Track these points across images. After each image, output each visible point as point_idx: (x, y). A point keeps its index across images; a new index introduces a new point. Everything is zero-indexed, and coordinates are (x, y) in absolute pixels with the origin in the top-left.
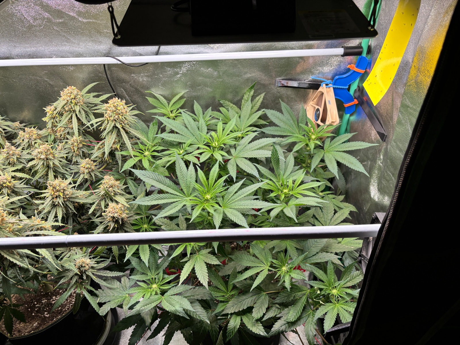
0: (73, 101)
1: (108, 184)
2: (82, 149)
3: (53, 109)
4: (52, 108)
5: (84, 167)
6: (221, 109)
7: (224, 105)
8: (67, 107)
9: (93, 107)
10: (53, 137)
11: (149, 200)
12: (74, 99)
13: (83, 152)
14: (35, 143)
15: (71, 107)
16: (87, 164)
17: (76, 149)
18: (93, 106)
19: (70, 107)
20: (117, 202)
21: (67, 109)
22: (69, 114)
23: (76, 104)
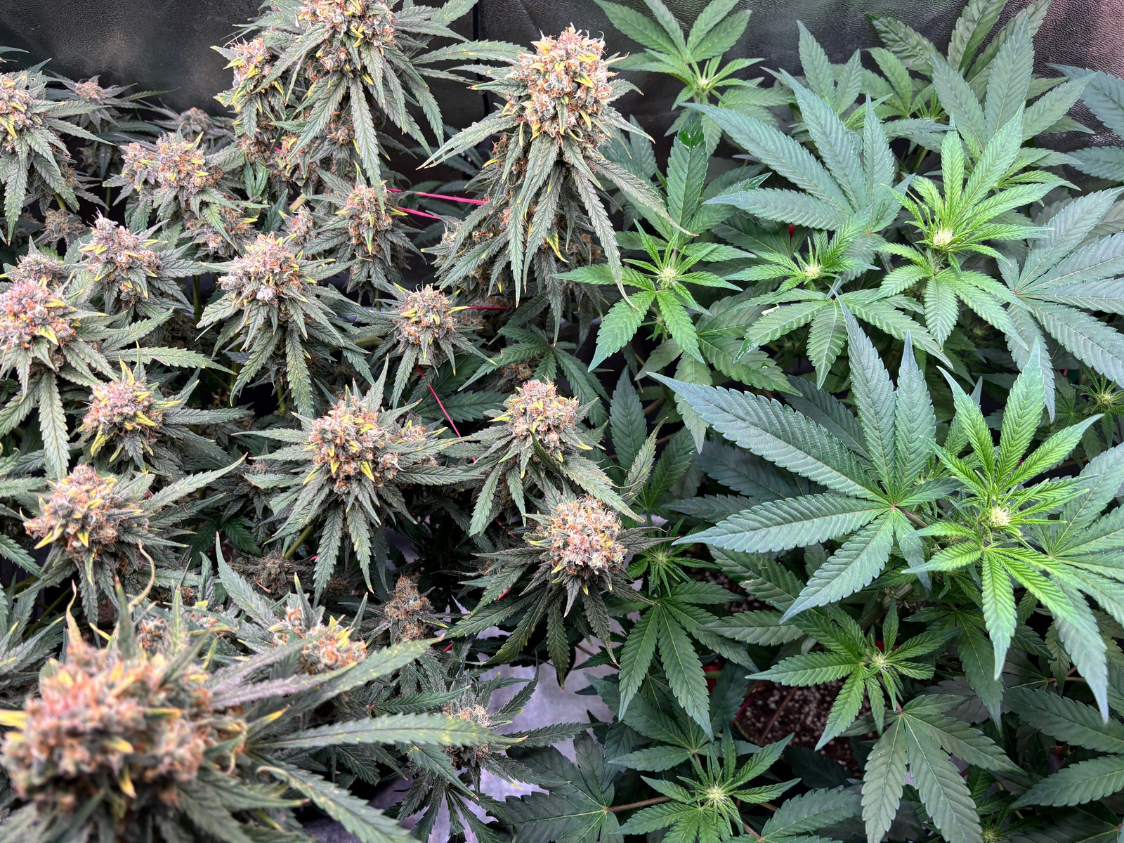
0: (359, 30)
1: (540, 418)
2: (389, 236)
3: (260, 58)
4: (257, 49)
5: (417, 323)
6: (876, 53)
7: (885, 38)
8: (327, 53)
9: (424, 51)
10: (262, 175)
11: (758, 525)
12: (362, 17)
13: (394, 247)
14: (204, 204)
15: (348, 54)
16: (428, 312)
17: (368, 236)
18: (424, 45)
19: (343, 56)
20: (578, 491)
21: (329, 63)
22: (337, 86)
23: (367, 43)
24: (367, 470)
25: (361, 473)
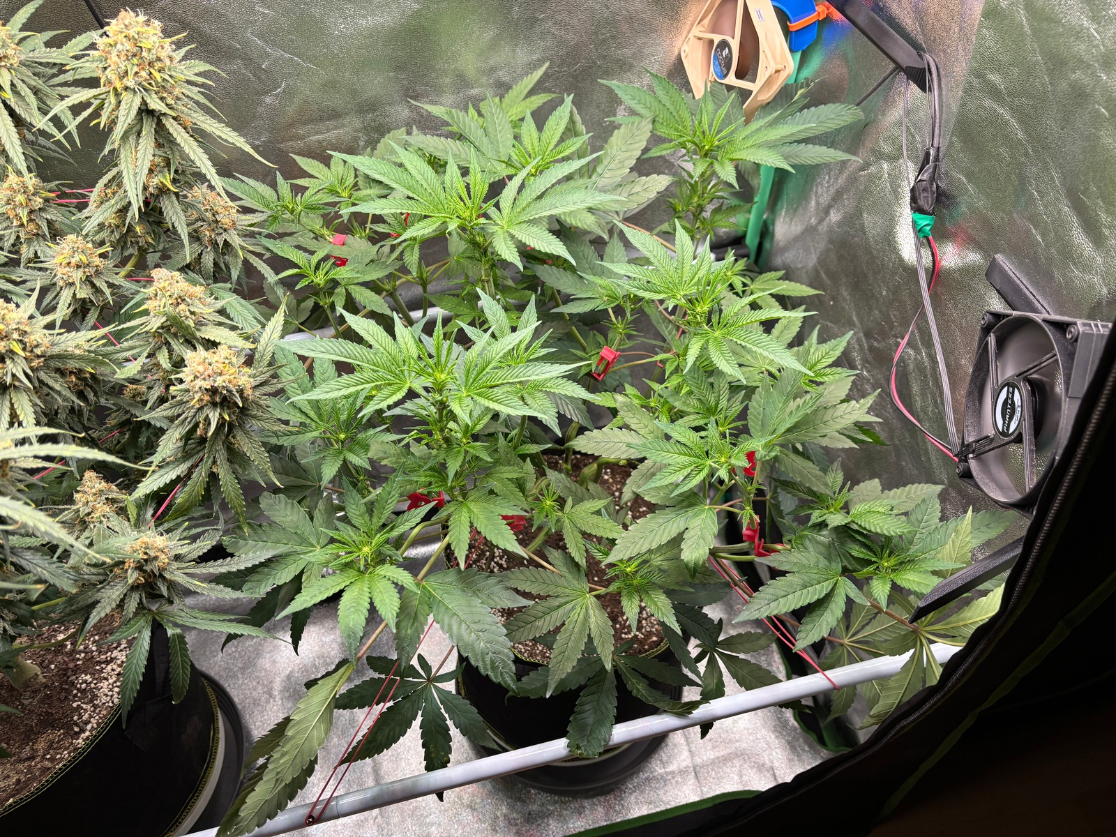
2: (43, 214)
5: (69, 264)
16: (74, 252)
17: (24, 214)
20: (211, 345)
24: (17, 348)
25: (12, 352)
